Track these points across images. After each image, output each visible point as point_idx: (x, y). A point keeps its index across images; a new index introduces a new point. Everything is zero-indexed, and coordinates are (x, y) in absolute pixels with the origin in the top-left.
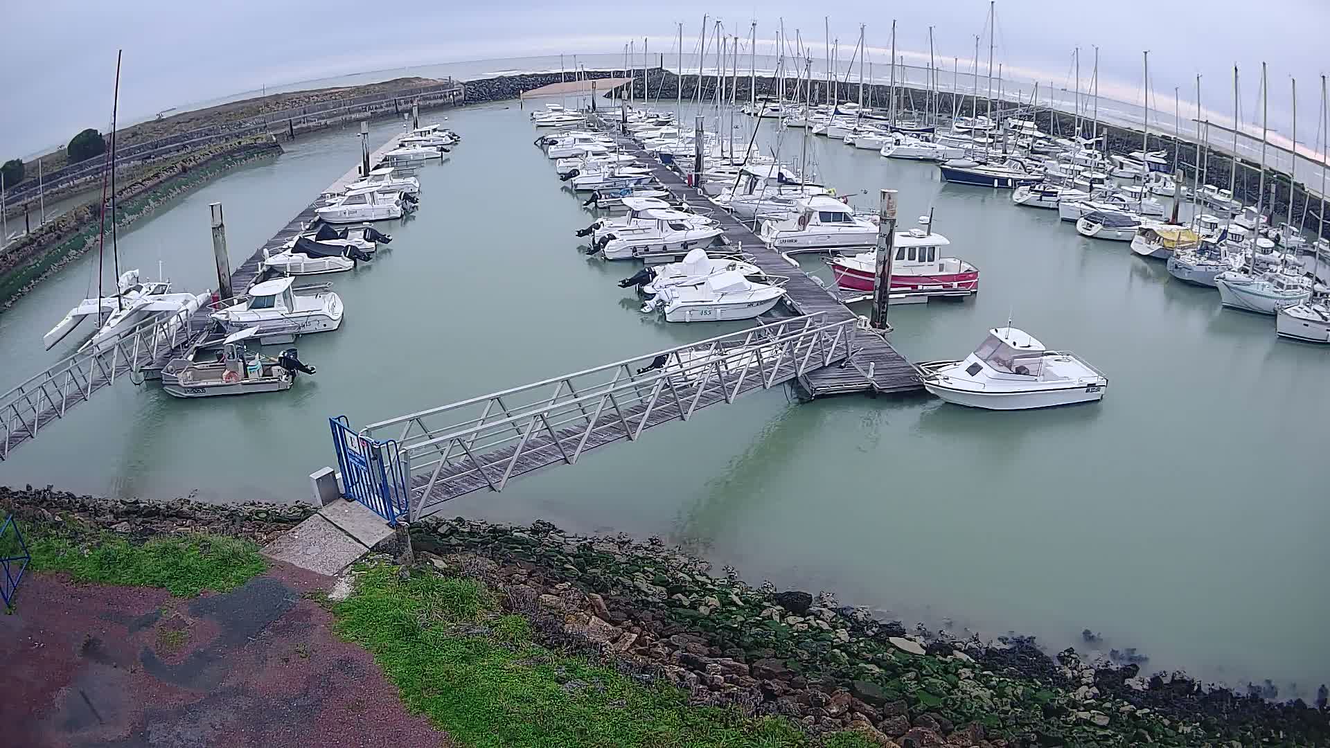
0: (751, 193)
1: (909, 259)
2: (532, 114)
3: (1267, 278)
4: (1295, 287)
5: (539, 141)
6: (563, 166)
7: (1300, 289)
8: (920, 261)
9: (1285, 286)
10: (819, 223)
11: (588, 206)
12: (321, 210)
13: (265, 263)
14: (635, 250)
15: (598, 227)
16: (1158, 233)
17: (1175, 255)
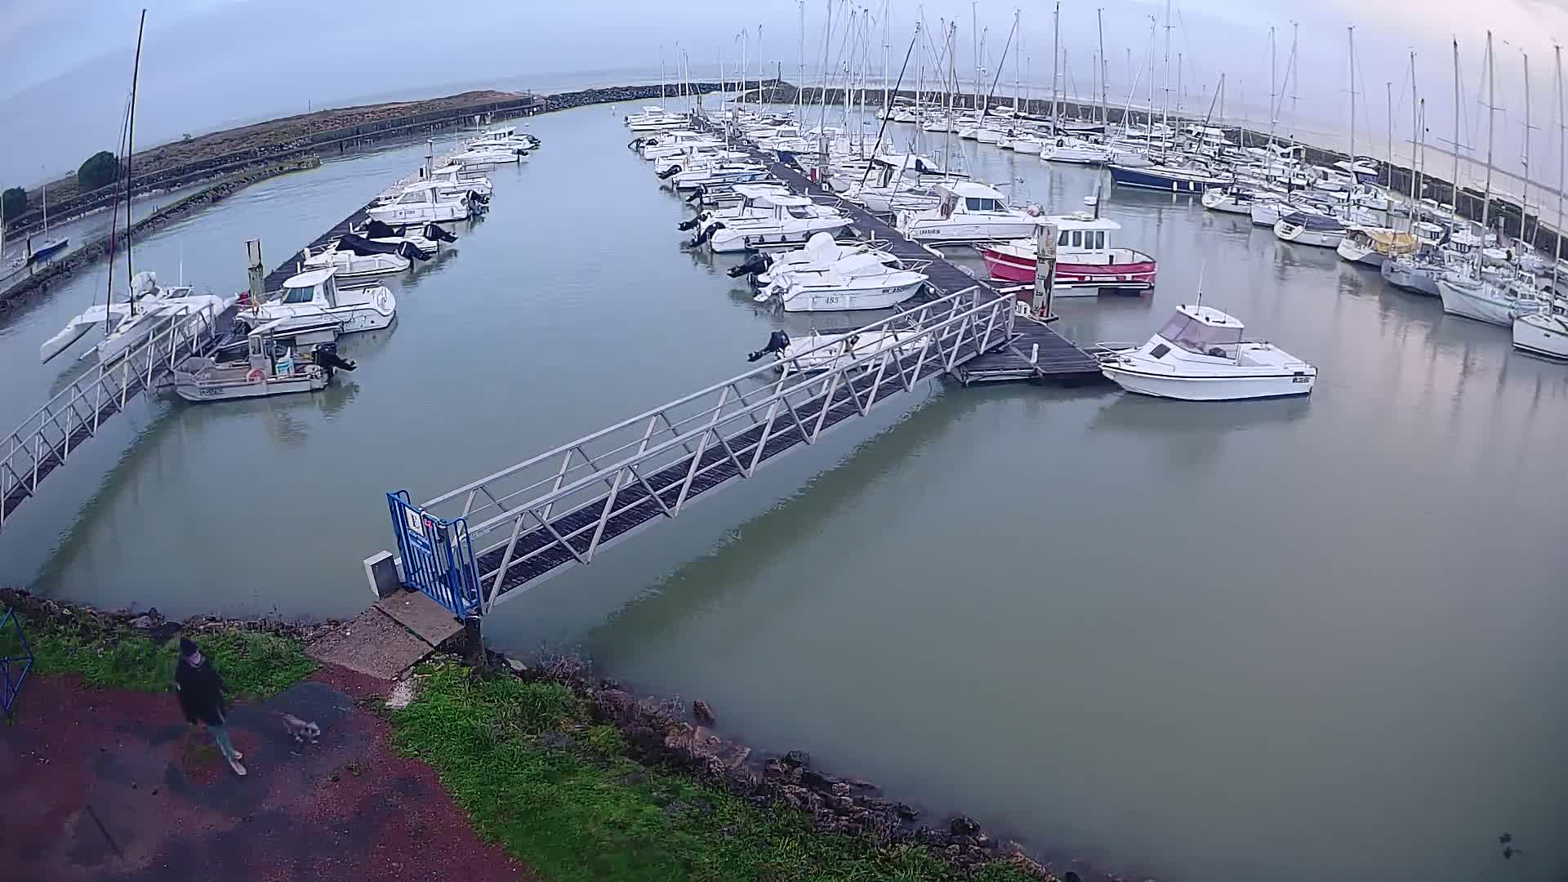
0: (885, 186)
1: (1074, 245)
2: (627, 119)
3: (1498, 285)
4: (1532, 297)
5: (635, 144)
6: (663, 166)
7: (1537, 300)
8: (1086, 248)
9: (1519, 296)
10: (966, 211)
11: (692, 202)
12: (373, 210)
13: (305, 263)
14: (747, 240)
15: (704, 219)
16: (1370, 235)
17: (1390, 257)
